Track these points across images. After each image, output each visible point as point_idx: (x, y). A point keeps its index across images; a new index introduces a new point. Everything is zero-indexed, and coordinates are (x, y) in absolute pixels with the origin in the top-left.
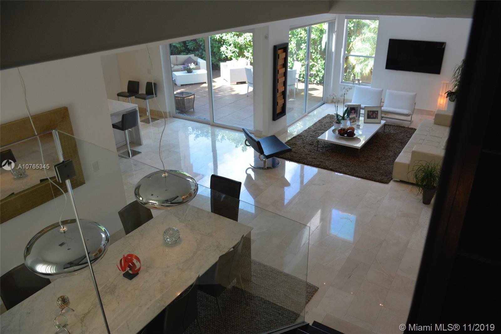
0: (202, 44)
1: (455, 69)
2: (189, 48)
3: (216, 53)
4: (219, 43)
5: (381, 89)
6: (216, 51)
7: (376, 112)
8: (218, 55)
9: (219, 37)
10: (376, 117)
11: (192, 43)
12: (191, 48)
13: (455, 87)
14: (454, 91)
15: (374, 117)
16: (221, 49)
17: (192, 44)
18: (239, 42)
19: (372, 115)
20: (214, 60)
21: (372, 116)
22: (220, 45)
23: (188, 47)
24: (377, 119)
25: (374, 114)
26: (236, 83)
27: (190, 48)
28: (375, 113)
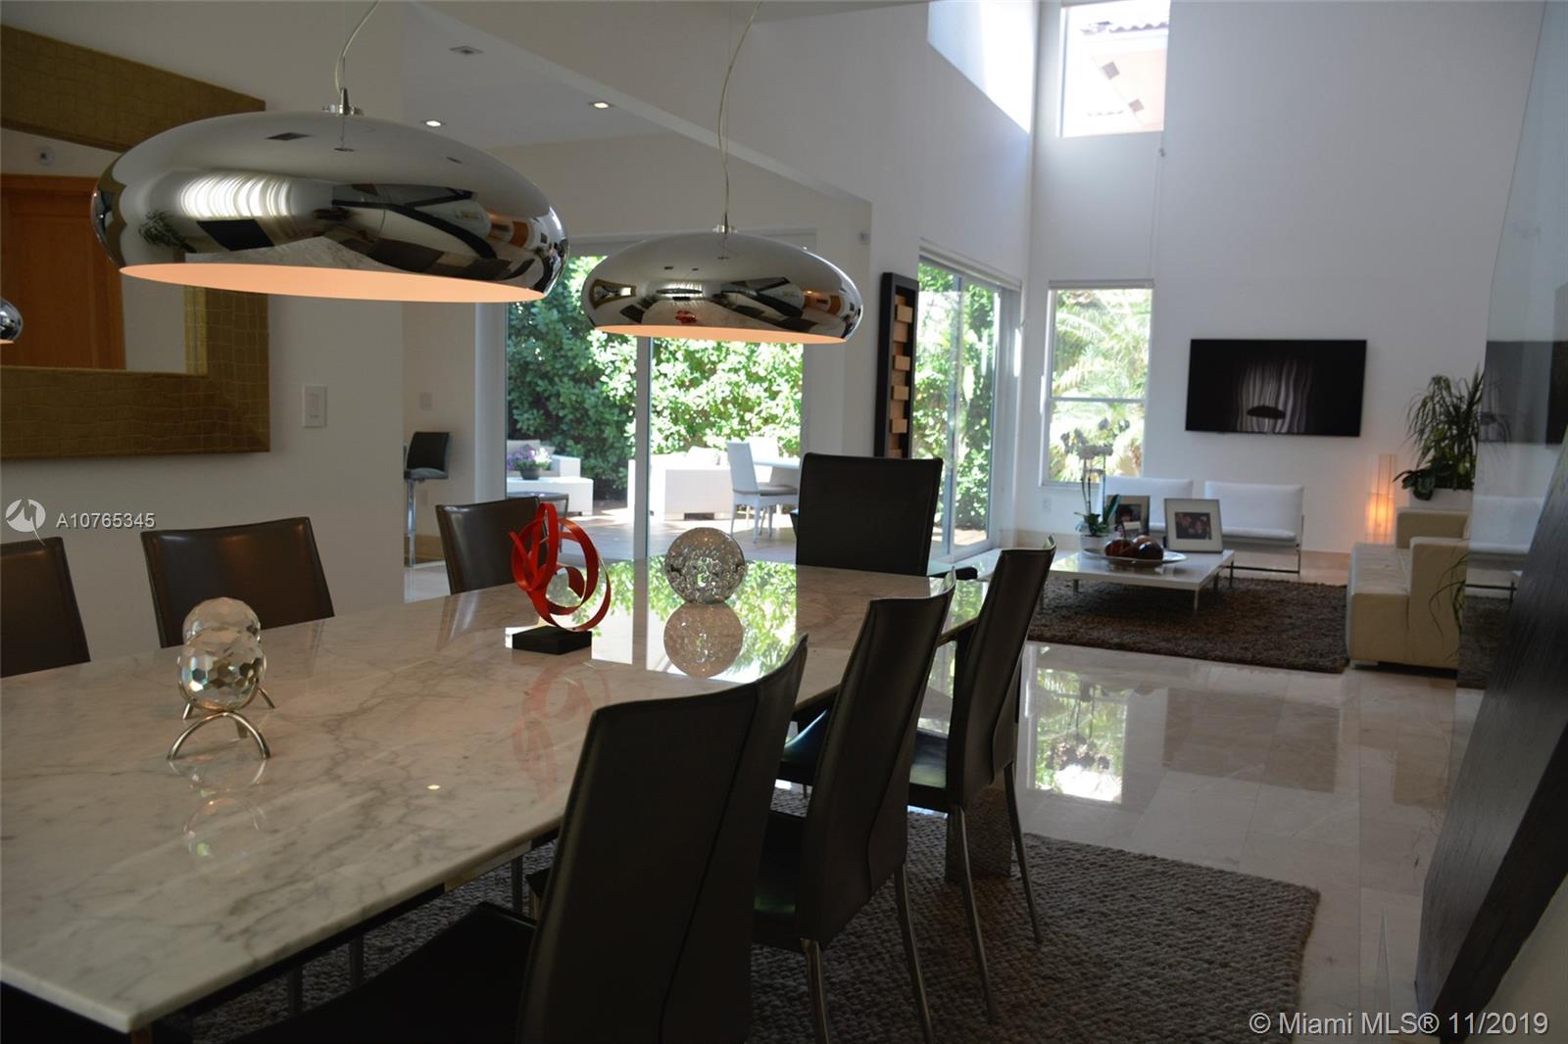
0: (565, 416)
1: (1411, 409)
2: (521, 429)
3: (611, 440)
4: (620, 414)
5: (1186, 480)
6: (612, 435)
7: (1205, 519)
8: (617, 448)
9: (623, 393)
10: (1205, 534)
11: (533, 414)
12: (528, 429)
13: (1424, 454)
14: (1423, 466)
15: (1200, 532)
16: (627, 428)
17: (531, 417)
18: (691, 404)
19: (1193, 525)
20: (602, 464)
21: (1191, 531)
22: (624, 416)
23: (519, 426)
24: (1210, 538)
25: (1199, 523)
26: (682, 517)
27: (525, 427)
28: (1202, 521)
